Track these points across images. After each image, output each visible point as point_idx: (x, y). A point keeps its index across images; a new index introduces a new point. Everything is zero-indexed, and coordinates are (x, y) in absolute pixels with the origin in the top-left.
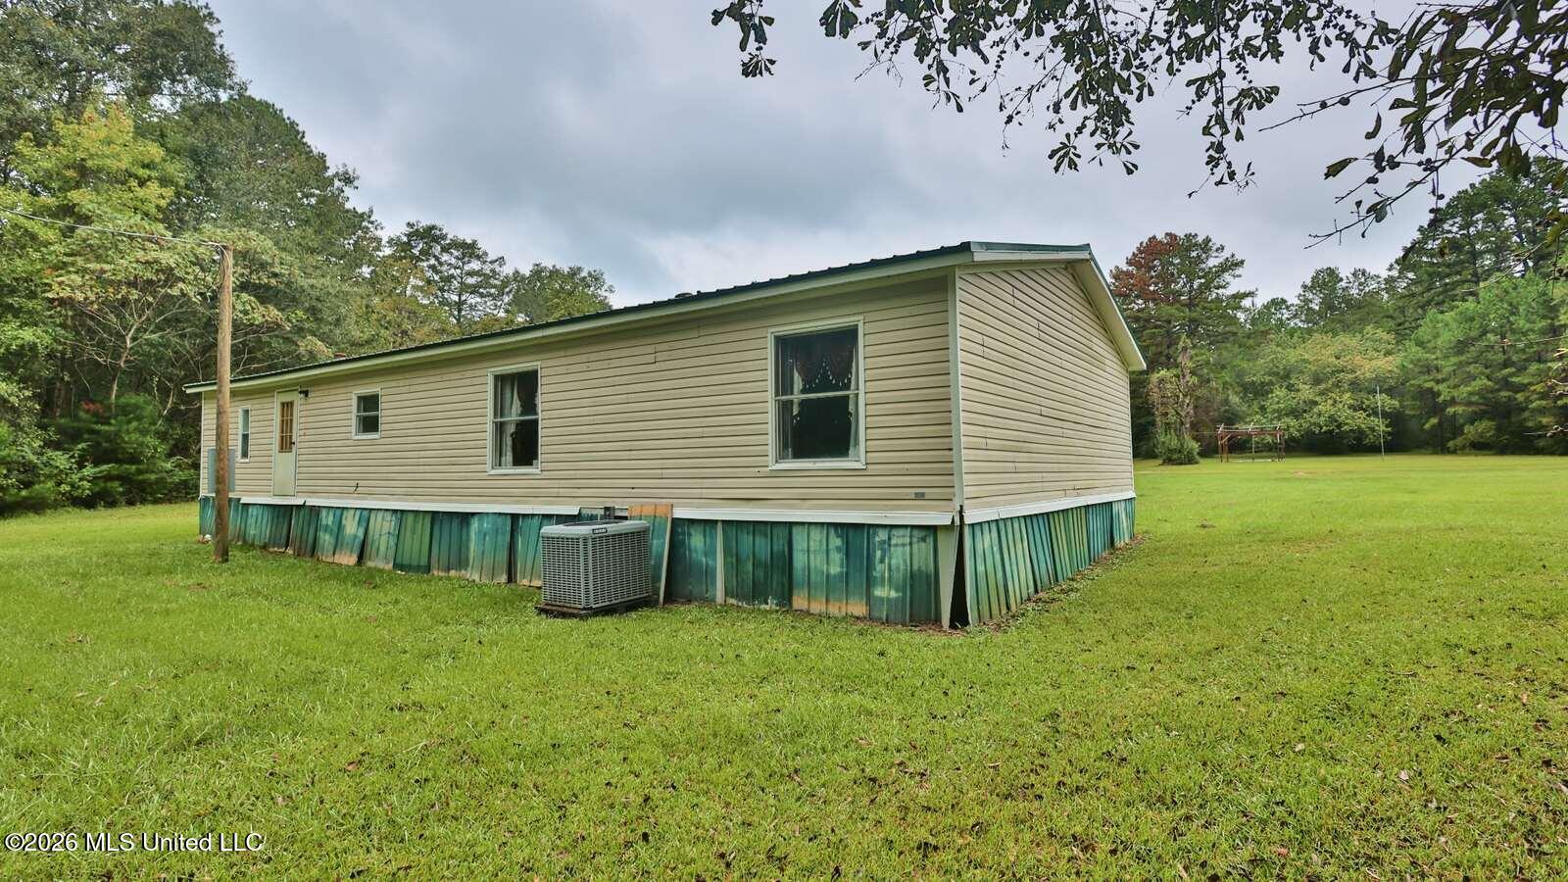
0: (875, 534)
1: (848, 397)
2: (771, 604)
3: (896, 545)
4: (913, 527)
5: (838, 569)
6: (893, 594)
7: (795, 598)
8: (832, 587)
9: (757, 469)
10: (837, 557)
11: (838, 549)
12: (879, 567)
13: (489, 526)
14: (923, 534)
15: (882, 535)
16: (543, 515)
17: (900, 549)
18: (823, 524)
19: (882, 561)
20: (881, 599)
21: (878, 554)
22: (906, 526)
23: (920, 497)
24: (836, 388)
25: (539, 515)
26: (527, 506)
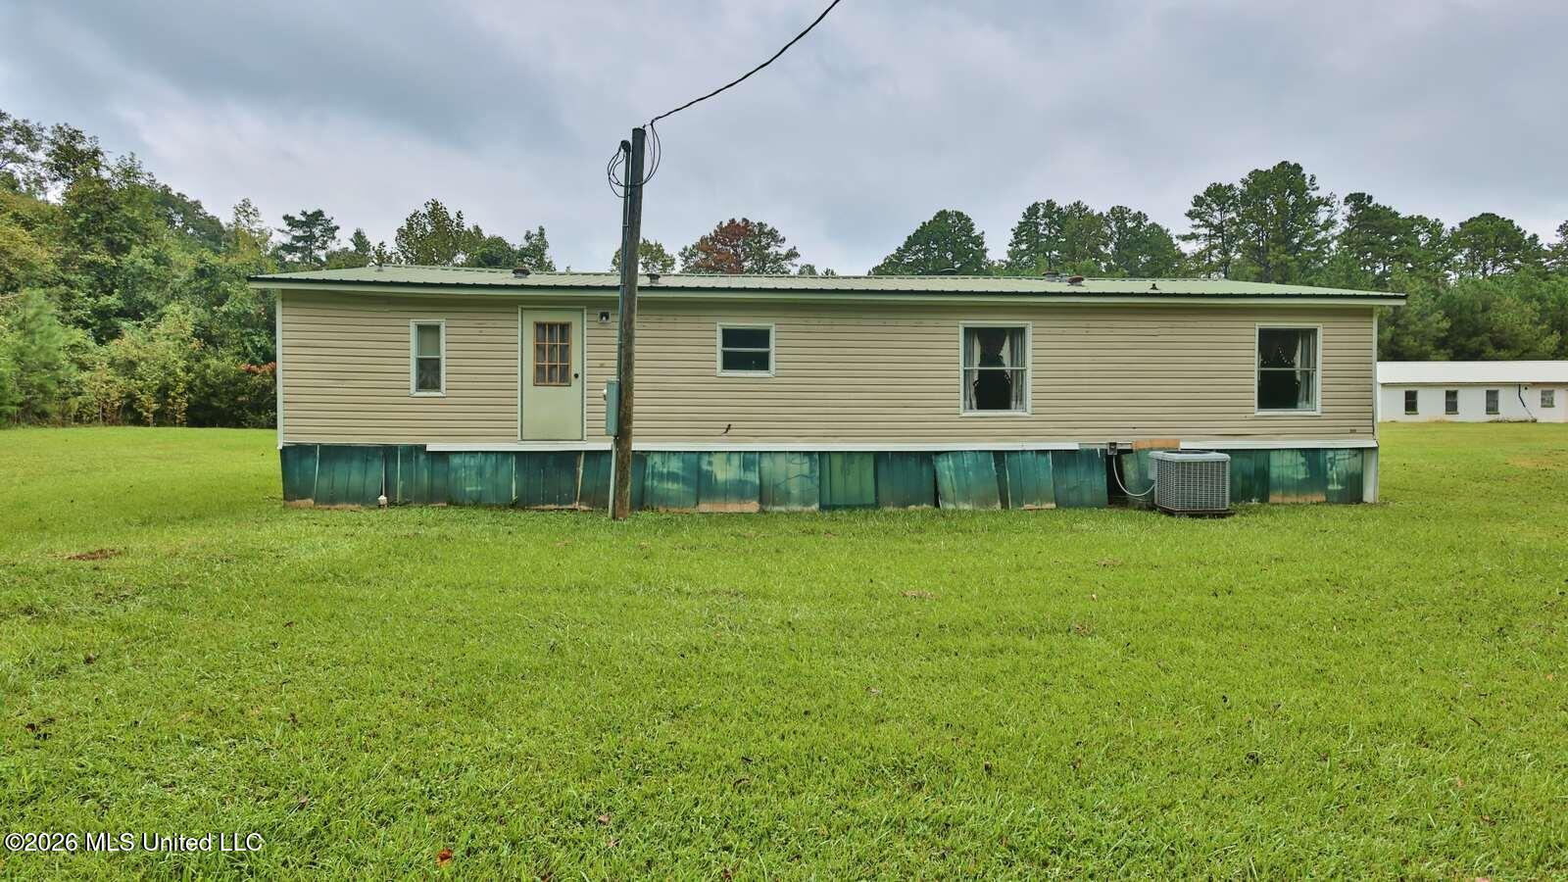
0: (1325, 454)
1: (1294, 372)
2: (1255, 502)
3: (1339, 460)
4: (1350, 449)
5: (1304, 476)
6: (1340, 487)
7: (1271, 496)
8: (1301, 487)
9: (1244, 415)
10: (1302, 469)
11: (1303, 464)
12: (1330, 473)
13: (970, 462)
14: (1355, 452)
15: (1330, 454)
16: (1037, 451)
17: (1342, 462)
18: (1292, 449)
19: (1331, 469)
20: (1331, 491)
21: (1329, 465)
22: (1346, 449)
23: (1353, 432)
24: (1286, 366)
25: (1032, 451)
26: (1018, 444)
